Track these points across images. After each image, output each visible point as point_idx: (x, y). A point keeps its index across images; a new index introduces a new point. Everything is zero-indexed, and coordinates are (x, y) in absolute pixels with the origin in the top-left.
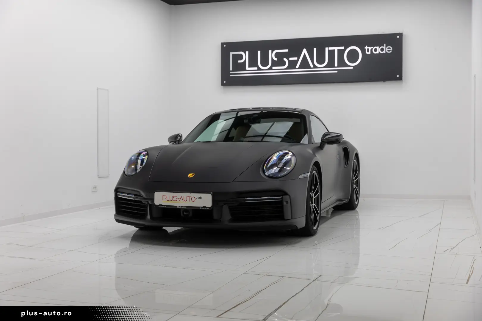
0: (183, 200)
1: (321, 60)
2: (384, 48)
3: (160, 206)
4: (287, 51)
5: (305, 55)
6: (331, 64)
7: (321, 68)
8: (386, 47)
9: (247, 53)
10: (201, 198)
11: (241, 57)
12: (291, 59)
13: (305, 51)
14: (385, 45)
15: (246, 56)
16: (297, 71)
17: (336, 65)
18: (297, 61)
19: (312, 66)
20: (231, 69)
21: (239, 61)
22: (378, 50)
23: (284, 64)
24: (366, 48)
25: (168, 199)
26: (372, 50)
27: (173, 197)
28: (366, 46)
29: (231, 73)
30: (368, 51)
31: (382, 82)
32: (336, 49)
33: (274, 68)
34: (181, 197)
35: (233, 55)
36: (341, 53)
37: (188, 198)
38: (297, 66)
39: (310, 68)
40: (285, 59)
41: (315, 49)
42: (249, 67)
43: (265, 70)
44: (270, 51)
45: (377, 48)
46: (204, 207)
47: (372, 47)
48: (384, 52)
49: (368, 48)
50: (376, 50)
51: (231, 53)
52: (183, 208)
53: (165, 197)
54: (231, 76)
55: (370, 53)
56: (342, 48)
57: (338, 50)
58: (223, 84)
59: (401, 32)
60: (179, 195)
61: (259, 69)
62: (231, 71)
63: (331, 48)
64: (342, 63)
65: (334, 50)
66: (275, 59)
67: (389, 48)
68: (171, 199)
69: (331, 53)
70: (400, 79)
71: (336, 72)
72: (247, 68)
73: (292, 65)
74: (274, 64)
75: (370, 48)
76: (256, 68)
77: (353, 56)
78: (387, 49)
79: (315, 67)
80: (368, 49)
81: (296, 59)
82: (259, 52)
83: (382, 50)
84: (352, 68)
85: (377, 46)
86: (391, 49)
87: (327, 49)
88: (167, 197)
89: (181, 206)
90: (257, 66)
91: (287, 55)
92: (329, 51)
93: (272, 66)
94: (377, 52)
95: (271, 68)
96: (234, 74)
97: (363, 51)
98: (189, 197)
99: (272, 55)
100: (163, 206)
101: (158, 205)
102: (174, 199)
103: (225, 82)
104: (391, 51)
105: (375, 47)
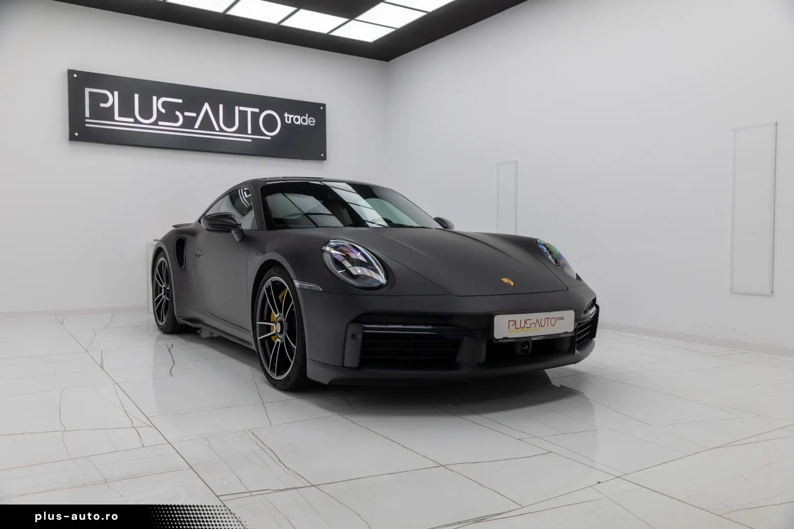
0: (541, 326)
1: (229, 122)
2: (306, 118)
3: (505, 341)
4: (180, 101)
5: (207, 111)
6: (242, 129)
7: (230, 133)
8: (308, 118)
9: (116, 93)
10: (563, 318)
11: (105, 99)
12: (186, 114)
13: (206, 106)
14: (307, 115)
15: (113, 99)
16: (196, 132)
17: (249, 131)
18: (196, 119)
19: (217, 129)
20: (87, 115)
21: (102, 105)
22: (299, 120)
23: (176, 119)
24: (286, 115)
25: (518, 326)
26: (292, 118)
27: (525, 322)
28: (286, 113)
29: (87, 120)
30: (288, 120)
31: (302, 160)
32: (249, 110)
33: (160, 123)
34: (538, 320)
35: (90, 93)
36: (255, 116)
37: (546, 320)
38: (197, 126)
39: (214, 130)
40: (177, 113)
41: (221, 106)
42: (120, 116)
43: (146, 125)
44: (155, 98)
45: (299, 117)
46: (565, 333)
47: (293, 116)
48: (306, 124)
49: (288, 115)
50: (297, 120)
51: (87, 90)
52: (540, 339)
53: (513, 323)
54: (87, 125)
55: (290, 122)
56: (257, 110)
57: (252, 112)
58: (72, 138)
59: (324, 103)
60: (534, 317)
61: (137, 122)
62: (87, 118)
63: (242, 108)
64: (256, 130)
65: (247, 112)
66: (163, 111)
67: (312, 120)
68: (522, 326)
69: (243, 114)
70: (324, 158)
71: (250, 140)
72: (117, 117)
73: (189, 123)
74: (161, 117)
75: (291, 116)
76: (132, 120)
77: (270, 123)
78: (309, 121)
79: (221, 130)
80: (288, 117)
81: (194, 115)
82: (136, 96)
83: (304, 120)
84: (269, 138)
85: (298, 115)
86: (314, 121)
87: (237, 108)
88: (515, 322)
89: (537, 336)
90: (133, 116)
91: (182, 108)
92: (240, 111)
93: (158, 119)
94: (299, 123)
95: (155, 123)
96: (93, 124)
97: (282, 118)
98: (548, 318)
99: (157, 104)
100: (510, 340)
101: (501, 339)
102: (526, 326)
103: (76, 134)
104: (314, 124)
105: (296, 116)
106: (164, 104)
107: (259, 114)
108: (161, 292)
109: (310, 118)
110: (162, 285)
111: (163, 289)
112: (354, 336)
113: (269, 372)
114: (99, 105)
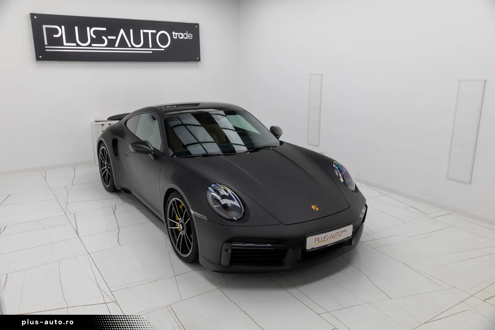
0: (333, 238)
1: (137, 41)
2: (187, 34)
3: (312, 250)
4: (105, 29)
5: (122, 34)
6: (146, 45)
7: (138, 48)
9: (63, 27)
10: (346, 230)
11: (56, 32)
12: (109, 37)
13: (122, 31)
14: (187, 32)
15: (62, 31)
16: (117, 49)
17: (151, 46)
18: (116, 40)
19: (130, 46)
20: (46, 43)
21: (55, 36)
22: (182, 36)
23: (103, 42)
24: (174, 33)
25: (320, 240)
26: (178, 35)
27: (325, 237)
28: (174, 32)
29: (46, 47)
30: (175, 37)
31: (185, 62)
32: (150, 32)
33: (93, 45)
34: (331, 235)
35: (46, 28)
37: (336, 234)
38: (117, 45)
39: (128, 47)
40: (104, 37)
41: (131, 31)
42: (67, 42)
44: (88, 28)
45: (182, 34)
46: (347, 238)
47: (178, 33)
48: (187, 38)
49: (175, 33)
50: (181, 36)
51: (44, 26)
52: (332, 245)
54: (46, 50)
55: (176, 38)
56: (155, 31)
57: (152, 33)
58: (38, 59)
59: (198, 23)
60: (329, 234)
61: (78, 45)
62: (46, 46)
63: (145, 31)
64: (155, 45)
65: (148, 33)
66: (94, 37)
67: (190, 35)
68: (323, 240)
69: (146, 35)
70: (199, 60)
71: (151, 52)
72: (65, 44)
73: (111, 43)
74: (93, 41)
75: (176, 34)
76: (75, 44)
77: (163, 39)
78: (189, 36)
79: (133, 47)
80: (175, 35)
81: (114, 38)
82: (76, 28)
83: (185, 36)
84: (163, 50)
85: (181, 33)
86: (192, 36)
87: (141, 31)
88: (318, 239)
89: (331, 244)
90: (76, 42)
91: (106, 34)
92: (144, 33)
93: (91, 43)
94: (182, 38)
95: (90, 45)
96: (50, 49)
97: (171, 36)
98: (337, 233)
99: (90, 32)
100: (316, 249)
101: (310, 249)
102: (325, 239)
103: (40, 57)
104: (192, 38)
105: (180, 34)
106: (95, 32)
107: (156, 34)
108: (104, 166)
109: (189, 34)
110: (105, 162)
111: (106, 165)
112: (226, 250)
113: (176, 249)
114: (53, 36)
